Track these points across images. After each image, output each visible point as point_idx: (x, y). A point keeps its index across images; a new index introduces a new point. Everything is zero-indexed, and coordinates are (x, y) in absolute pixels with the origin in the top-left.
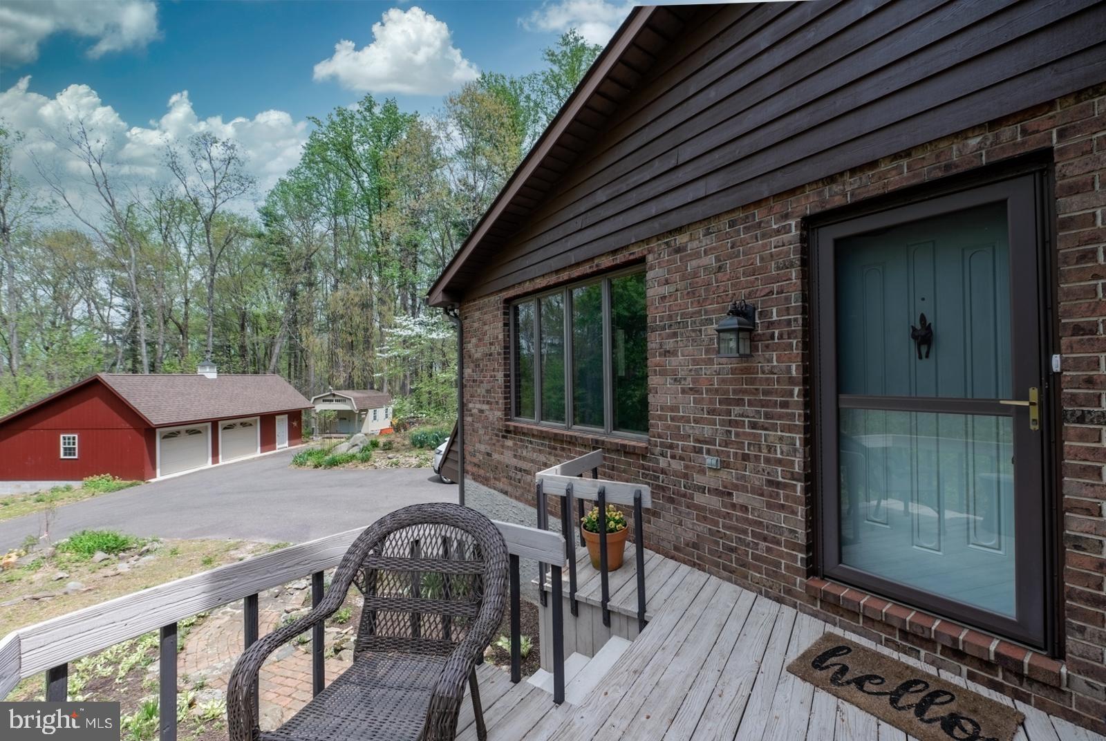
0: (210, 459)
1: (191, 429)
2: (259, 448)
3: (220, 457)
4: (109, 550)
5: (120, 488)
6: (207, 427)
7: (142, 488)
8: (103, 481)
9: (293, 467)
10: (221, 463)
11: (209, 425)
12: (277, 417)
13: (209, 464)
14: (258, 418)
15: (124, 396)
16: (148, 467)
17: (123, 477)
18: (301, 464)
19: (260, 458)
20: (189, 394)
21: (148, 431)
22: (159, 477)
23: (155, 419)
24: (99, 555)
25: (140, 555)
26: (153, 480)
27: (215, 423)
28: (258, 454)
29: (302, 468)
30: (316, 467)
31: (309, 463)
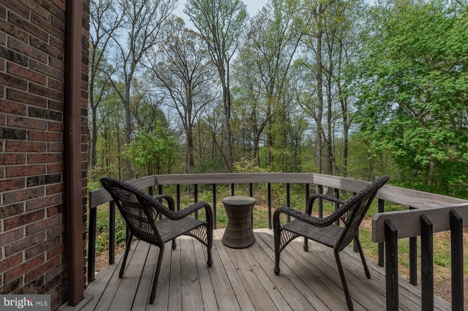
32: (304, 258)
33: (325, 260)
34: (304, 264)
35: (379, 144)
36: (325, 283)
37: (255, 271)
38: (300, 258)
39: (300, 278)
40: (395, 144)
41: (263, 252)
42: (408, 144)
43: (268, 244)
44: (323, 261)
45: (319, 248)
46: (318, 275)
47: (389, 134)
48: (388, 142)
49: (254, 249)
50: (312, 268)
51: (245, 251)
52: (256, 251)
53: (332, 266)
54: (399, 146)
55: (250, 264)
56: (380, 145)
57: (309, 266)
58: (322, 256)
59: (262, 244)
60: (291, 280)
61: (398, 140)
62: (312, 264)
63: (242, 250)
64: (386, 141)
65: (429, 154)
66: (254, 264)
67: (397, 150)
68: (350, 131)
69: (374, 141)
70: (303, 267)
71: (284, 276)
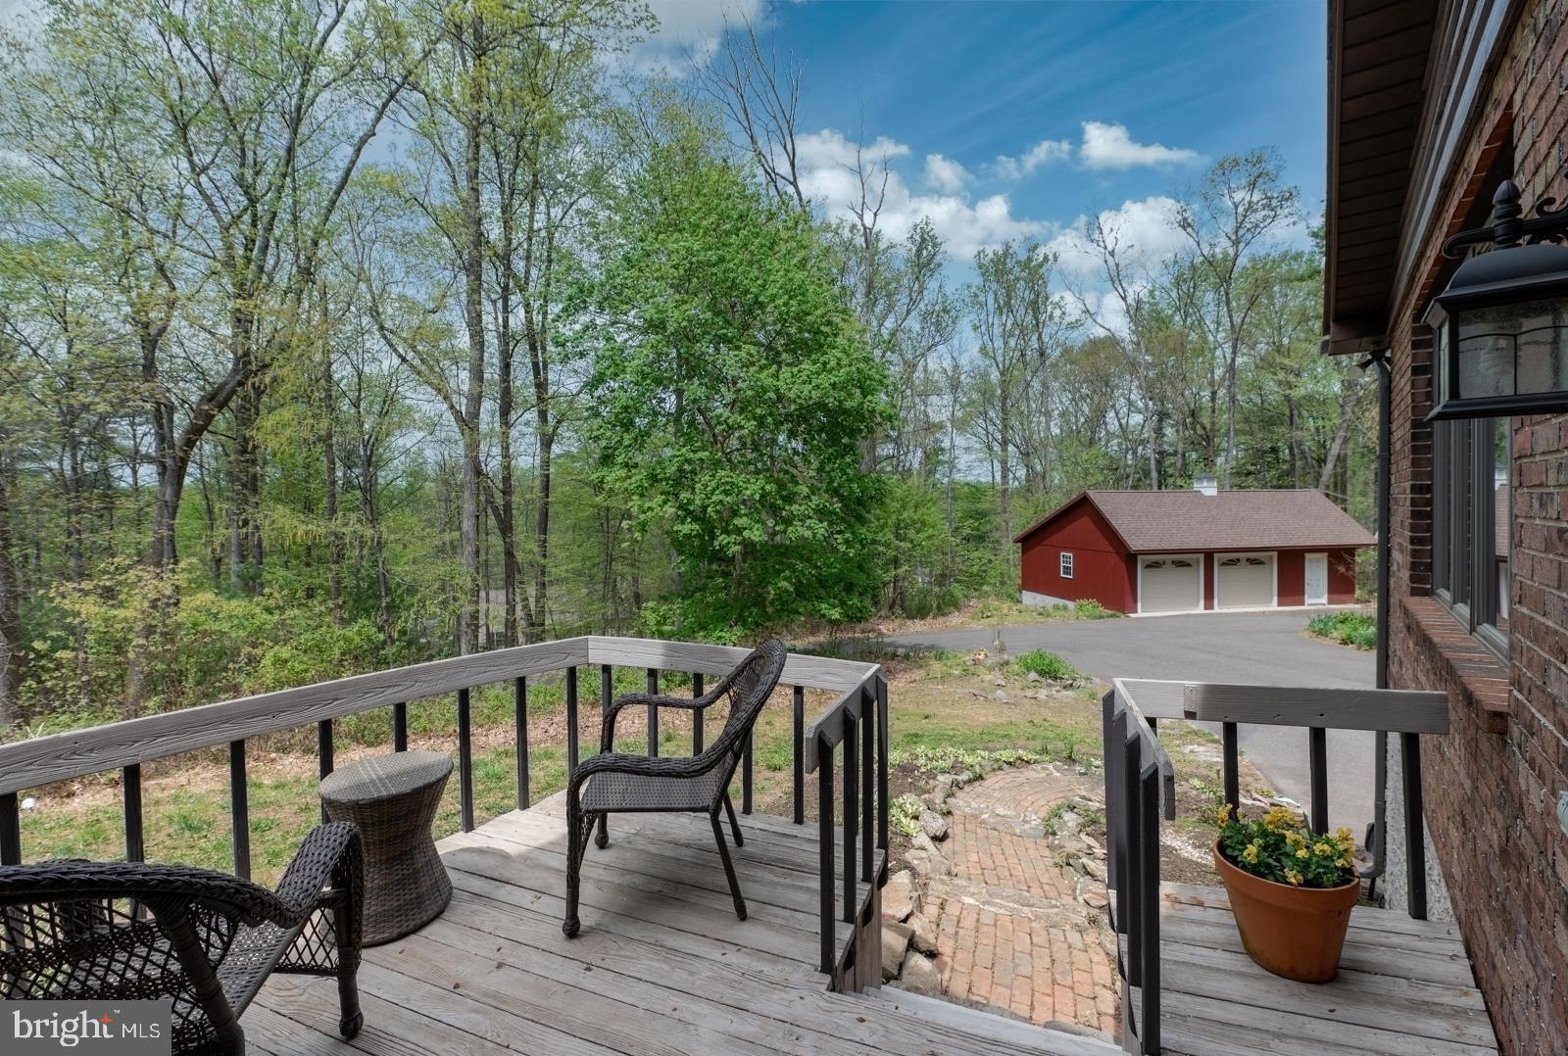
0: (1202, 602)
1: (1179, 559)
2: (1275, 599)
3: (1216, 601)
4: (1042, 673)
5: (1101, 617)
6: (1198, 560)
7: (1121, 621)
8: (1090, 605)
9: (1307, 634)
10: (1217, 610)
11: (1202, 556)
12: (1308, 556)
13: (1200, 609)
14: (1275, 554)
15: (1107, 515)
16: (1129, 599)
17: (1106, 605)
18: (1322, 633)
19: (1274, 613)
20: (1177, 516)
21: (1130, 558)
22: (1140, 614)
23: (1135, 543)
24: (1033, 675)
25: (1065, 687)
26: (1132, 615)
27: (1209, 555)
28: (1274, 606)
29: (1322, 640)
30: (1344, 642)
31: (1335, 634)
32: (607, 867)
33: (653, 849)
34: (617, 880)
35: (647, 505)
36: (678, 896)
37: (510, 960)
38: (600, 871)
39: (627, 915)
40: (680, 508)
41: (497, 904)
42: (704, 508)
43: (496, 875)
44: (648, 853)
45: (626, 828)
46: (657, 888)
47: (667, 479)
48: (665, 502)
49: (459, 911)
50: (638, 880)
51: (435, 930)
52: (474, 912)
53: (672, 854)
54: (686, 512)
55: (482, 953)
56: (649, 509)
57: (628, 879)
58: (641, 843)
59: (478, 885)
60: (611, 929)
61: (684, 495)
62: (632, 872)
63: (425, 932)
64: (660, 498)
65: (739, 531)
66: (496, 947)
67: (683, 523)
68: (556, 449)
69: (635, 497)
70: (620, 888)
71: (591, 930)
